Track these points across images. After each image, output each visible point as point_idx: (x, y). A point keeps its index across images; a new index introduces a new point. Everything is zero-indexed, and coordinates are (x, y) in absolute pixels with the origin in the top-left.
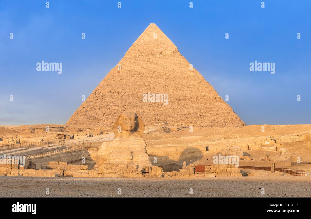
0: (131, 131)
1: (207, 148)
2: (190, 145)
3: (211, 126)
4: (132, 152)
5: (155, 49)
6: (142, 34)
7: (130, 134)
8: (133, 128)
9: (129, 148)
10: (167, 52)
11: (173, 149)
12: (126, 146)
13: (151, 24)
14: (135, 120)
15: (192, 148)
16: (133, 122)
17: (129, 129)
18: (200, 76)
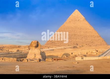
0: (35, 47)
1: (72, 53)
2: (66, 52)
3: (96, 46)
4: (35, 54)
5: (77, 19)
6: (73, 13)
7: (35, 48)
8: (36, 46)
9: (34, 53)
10: (81, 20)
11: (60, 54)
12: (33, 52)
13: (76, 10)
14: (37, 43)
15: (67, 53)
16: (36, 44)
17: (34, 46)
18: (92, 28)
